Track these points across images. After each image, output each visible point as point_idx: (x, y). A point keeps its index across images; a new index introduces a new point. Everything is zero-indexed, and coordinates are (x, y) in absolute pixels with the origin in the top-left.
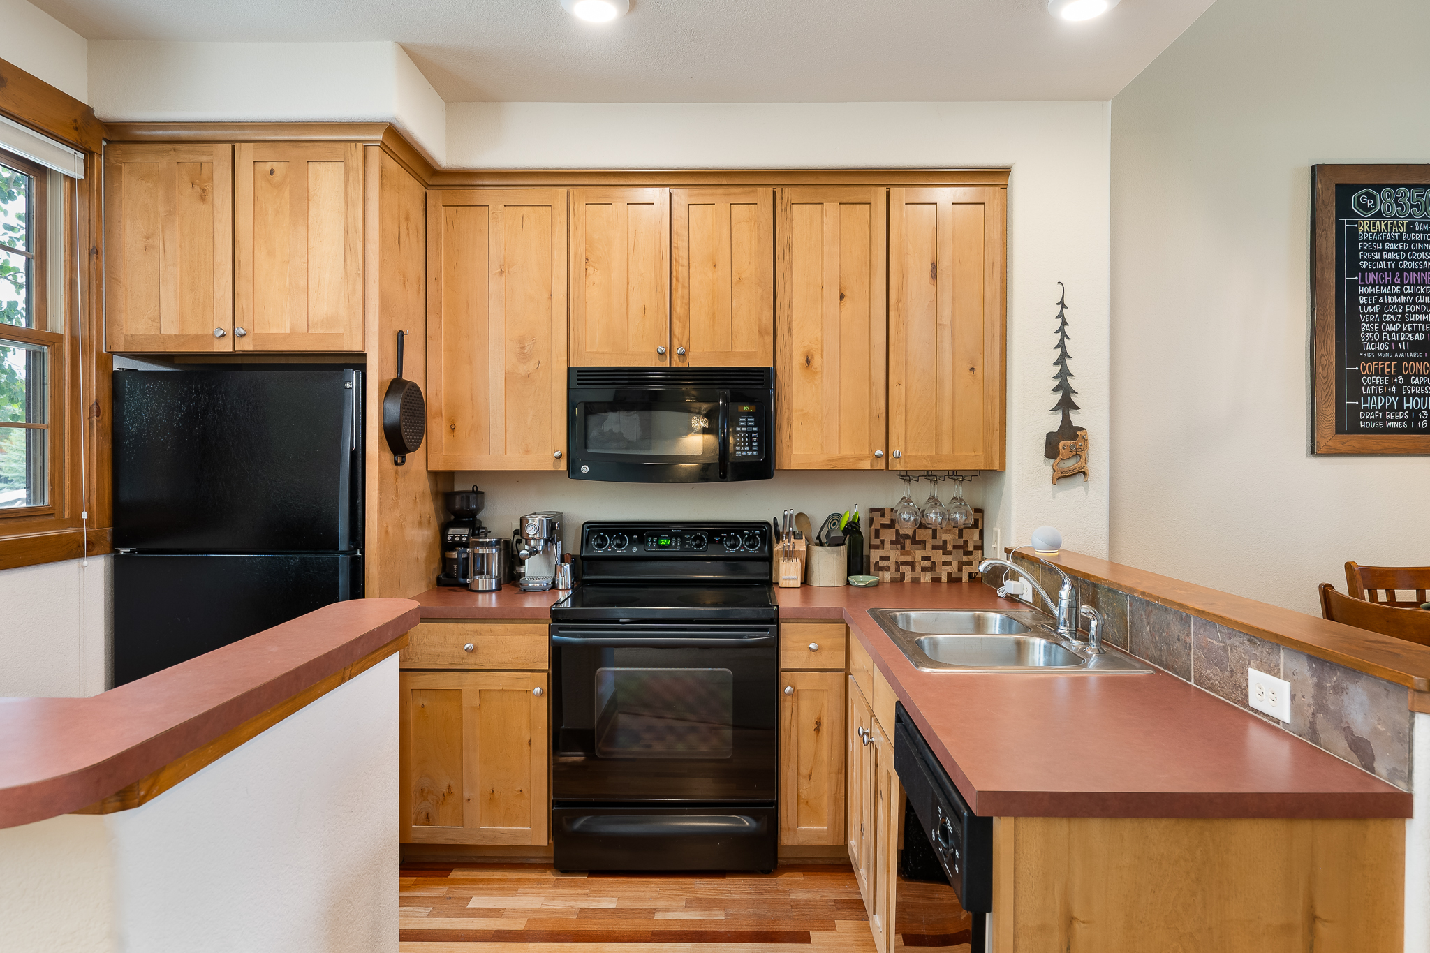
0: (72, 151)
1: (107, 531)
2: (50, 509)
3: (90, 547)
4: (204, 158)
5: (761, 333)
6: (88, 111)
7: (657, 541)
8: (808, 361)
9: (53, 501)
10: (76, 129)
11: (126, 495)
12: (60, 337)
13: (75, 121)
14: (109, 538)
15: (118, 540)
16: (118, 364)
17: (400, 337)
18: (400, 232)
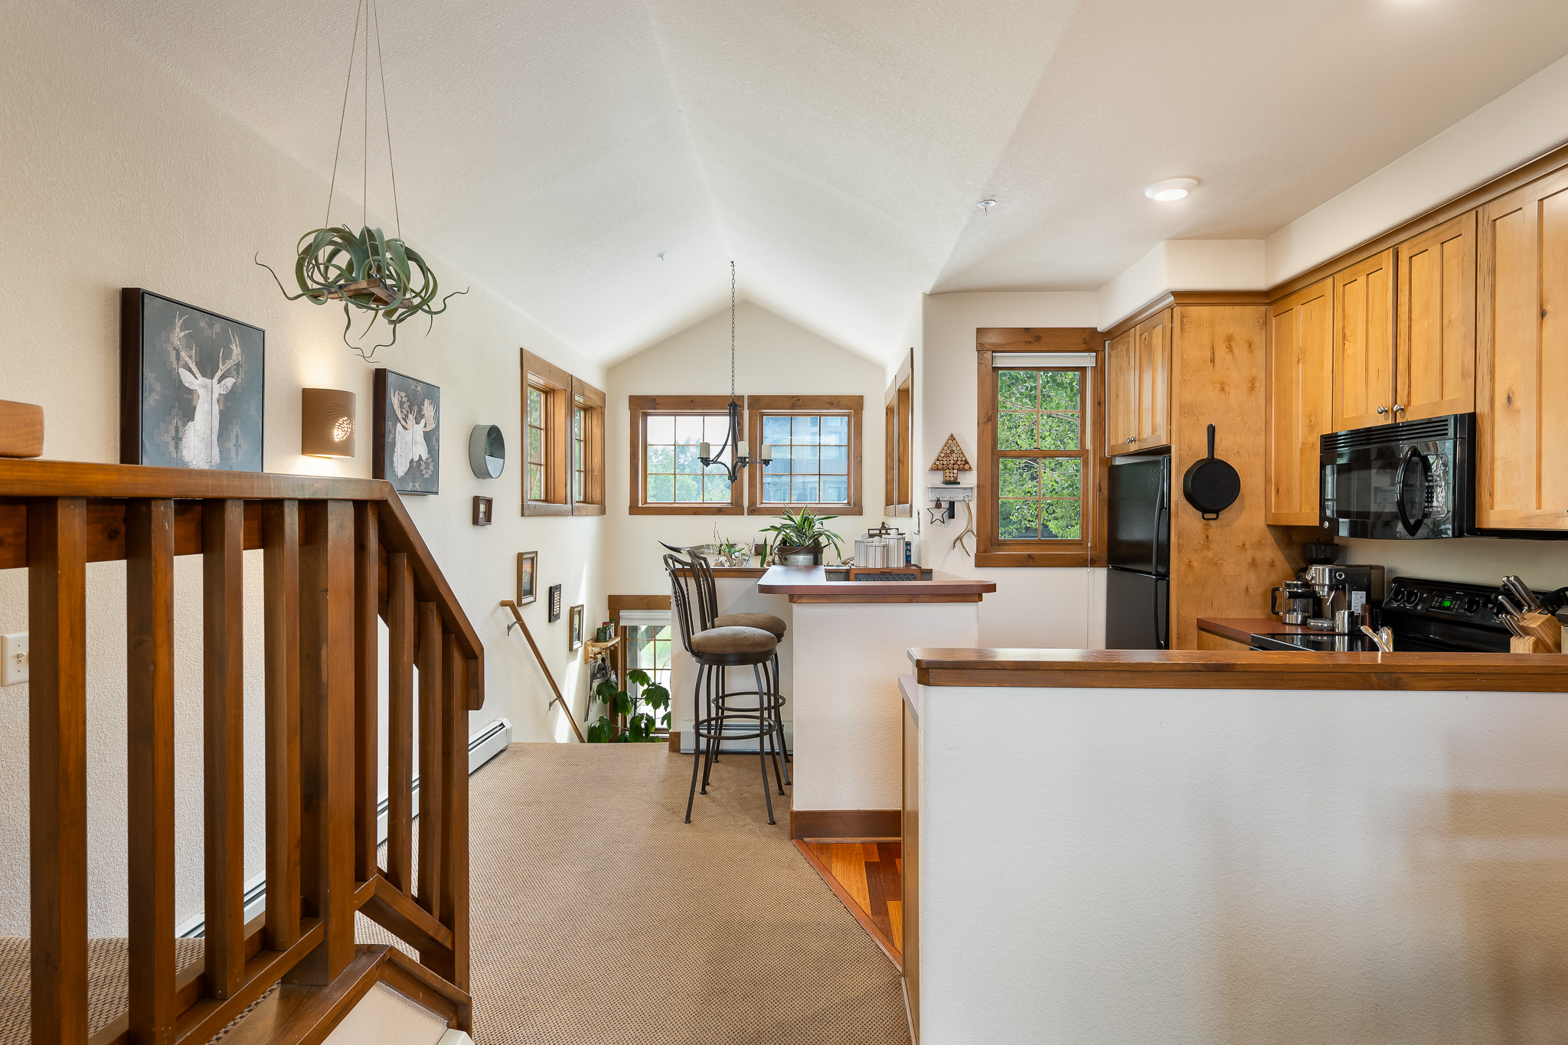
0: (1088, 354)
2: (1080, 540)
3: (1093, 562)
5: (1464, 376)
6: (1094, 329)
7: (1441, 602)
8: (1509, 399)
12: (1088, 451)
13: (1088, 338)
14: (1106, 557)
17: (1211, 430)
18: (1213, 353)
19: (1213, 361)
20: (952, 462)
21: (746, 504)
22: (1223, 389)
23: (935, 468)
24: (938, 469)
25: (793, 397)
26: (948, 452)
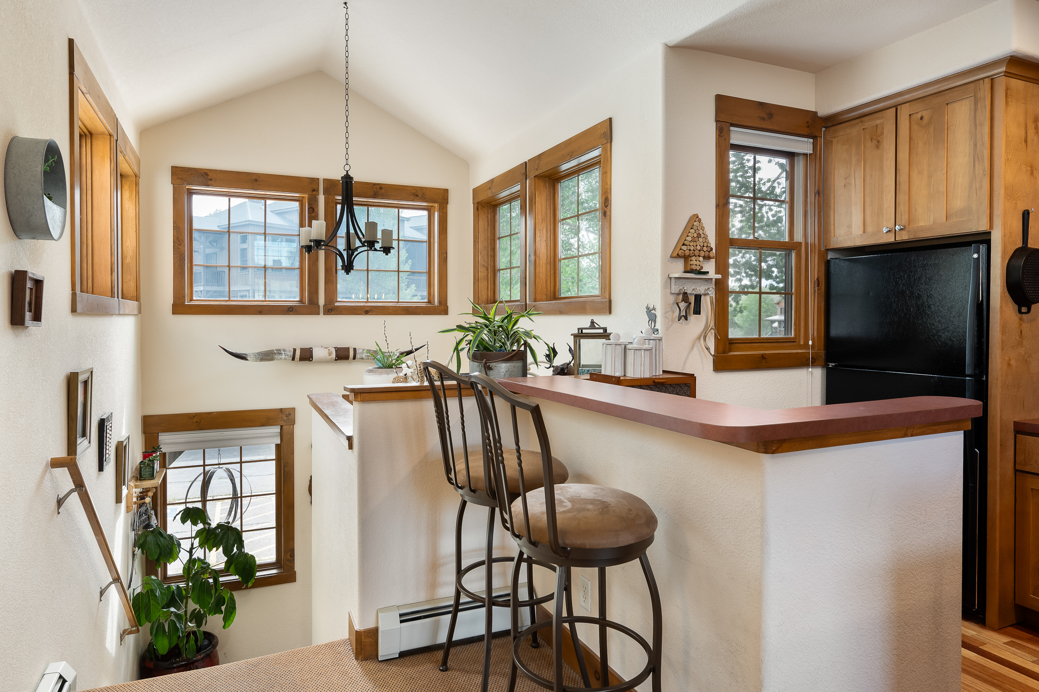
0: (806, 139)
1: (822, 352)
2: (793, 338)
3: (813, 361)
4: (878, 122)
6: (815, 113)
9: (796, 334)
10: (808, 127)
11: (834, 332)
12: (800, 243)
13: (808, 122)
14: (823, 357)
15: (828, 359)
16: (830, 256)
17: (1026, 215)
18: (1026, 133)
19: (1026, 141)
20: (699, 248)
21: (322, 301)
22: (1032, 173)
23: (676, 256)
24: (678, 256)
25: (375, 184)
26: (695, 235)
